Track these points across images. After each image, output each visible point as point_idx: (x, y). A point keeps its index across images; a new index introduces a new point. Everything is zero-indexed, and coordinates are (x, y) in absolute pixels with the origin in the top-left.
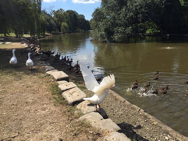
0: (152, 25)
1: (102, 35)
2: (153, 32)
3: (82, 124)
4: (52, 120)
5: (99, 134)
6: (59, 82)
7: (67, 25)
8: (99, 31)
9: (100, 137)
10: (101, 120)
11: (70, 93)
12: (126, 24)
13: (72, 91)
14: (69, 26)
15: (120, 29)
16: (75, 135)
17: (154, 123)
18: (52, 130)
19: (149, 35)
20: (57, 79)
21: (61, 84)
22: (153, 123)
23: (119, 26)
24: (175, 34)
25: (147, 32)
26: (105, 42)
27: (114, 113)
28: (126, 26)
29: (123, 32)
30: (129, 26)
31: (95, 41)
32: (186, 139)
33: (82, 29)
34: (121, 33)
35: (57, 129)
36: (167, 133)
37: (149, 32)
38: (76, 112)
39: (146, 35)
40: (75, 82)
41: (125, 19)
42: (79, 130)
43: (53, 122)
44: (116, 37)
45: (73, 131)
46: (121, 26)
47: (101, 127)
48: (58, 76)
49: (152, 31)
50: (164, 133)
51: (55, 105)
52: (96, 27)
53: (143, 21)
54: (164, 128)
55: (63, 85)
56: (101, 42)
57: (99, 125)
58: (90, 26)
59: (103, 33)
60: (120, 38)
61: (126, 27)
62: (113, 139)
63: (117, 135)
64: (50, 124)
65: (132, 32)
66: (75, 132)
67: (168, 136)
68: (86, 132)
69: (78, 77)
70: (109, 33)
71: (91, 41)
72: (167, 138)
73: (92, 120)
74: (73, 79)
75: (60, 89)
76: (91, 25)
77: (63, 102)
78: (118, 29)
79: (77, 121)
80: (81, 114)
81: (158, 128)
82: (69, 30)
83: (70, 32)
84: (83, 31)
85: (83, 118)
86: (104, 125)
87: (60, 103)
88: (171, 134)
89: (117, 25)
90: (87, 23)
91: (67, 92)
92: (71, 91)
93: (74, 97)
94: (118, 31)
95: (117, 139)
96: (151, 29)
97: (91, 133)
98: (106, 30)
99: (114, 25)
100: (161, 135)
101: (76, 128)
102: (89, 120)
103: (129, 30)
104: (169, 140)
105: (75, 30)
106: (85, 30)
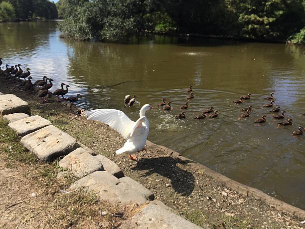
0: (164, 19)
1: (81, 29)
2: (165, 29)
3: (80, 198)
4: (9, 198)
5: (120, 215)
6: (9, 117)
7: (11, 8)
8: (75, 22)
9: (124, 219)
10: (117, 184)
11: (39, 139)
12: (125, 14)
13: (43, 133)
14: (16, 10)
15: (114, 21)
16: (71, 224)
17: (199, 172)
18: (16, 222)
19: (160, 33)
20: (4, 111)
21: (15, 120)
22: (197, 173)
23: (113, 16)
24: (197, 34)
25: (156, 29)
26: (89, 40)
27: (130, 164)
28: (125, 16)
29: (120, 26)
30: (129, 18)
31: (68, 38)
32: (254, 192)
33: (41, 16)
34: (116, 27)
35: (27, 218)
36: (223, 185)
37: (159, 29)
38: (59, 175)
39: (156, 33)
40: (42, 113)
41: (123, 5)
42: (75, 212)
43: (14, 203)
44: (108, 33)
45: (63, 217)
46: (115, 15)
47: (120, 199)
48: (4, 104)
49: (165, 27)
50: (218, 186)
51: (8, 166)
52: (70, 13)
53: (152, 11)
54: (216, 178)
55: (19, 123)
56: (81, 41)
57: (116, 195)
58: (57, 12)
59: (84, 24)
60: (114, 36)
61: (124, 19)
62: (150, 220)
63: (156, 212)
64: (7, 209)
65: (135, 26)
66: (68, 218)
67: (226, 189)
68: (94, 214)
69: (45, 102)
70: (95, 26)
71: (61, 37)
72: (224, 193)
73: (99, 188)
74: (38, 107)
75: (14, 132)
76: (58, 10)
77: (26, 157)
78: (112, 20)
79: (67, 193)
80: (72, 179)
81: (207, 179)
82: (16, 16)
83: (18, 21)
84: (44, 20)
85: (79, 185)
86: (124, 195)
87: (21, 161)
88: (229, 186)
89: (109, 13)
90: (51, 7)
91: (31, 136)
92: (40, 134)
93: (48, 146)
94: (110, 23)
95: (157, 219)
96: (163, 24)
97: (103, 216)
98: (89, 21)
99: (104, 13)
100: (215, 190)
101: (69, 208)
102: (93, 188)
103: (130, 23)
104: (228, 196)
105: (27, 18)
106: (47, 18)
